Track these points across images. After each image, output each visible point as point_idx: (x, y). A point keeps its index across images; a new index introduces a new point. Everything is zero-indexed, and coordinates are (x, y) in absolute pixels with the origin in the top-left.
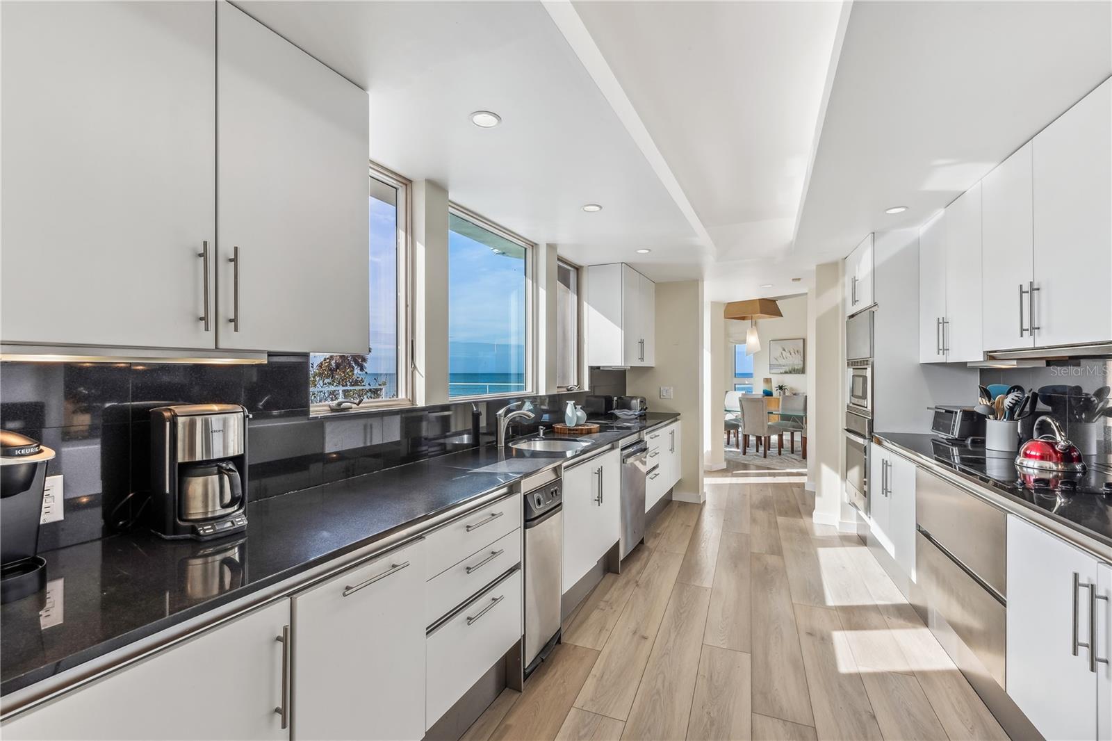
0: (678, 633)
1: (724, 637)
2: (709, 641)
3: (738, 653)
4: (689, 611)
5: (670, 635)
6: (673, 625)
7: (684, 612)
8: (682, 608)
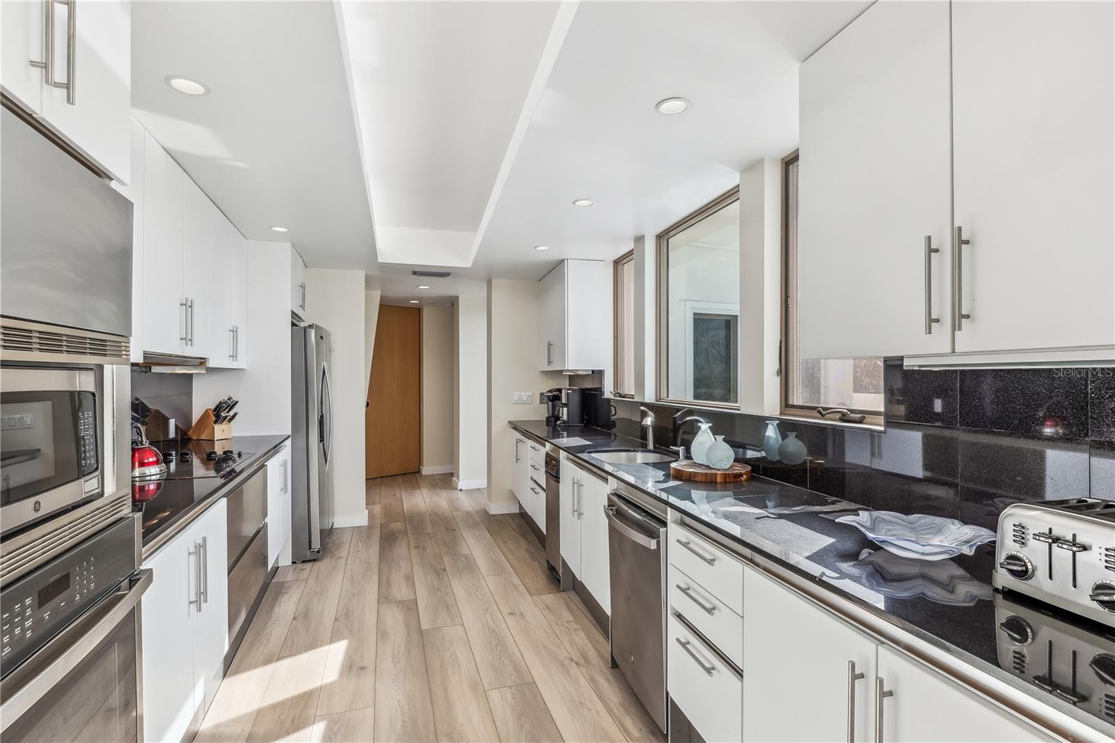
0: (489, 627)
1: (448, 636)
2: (459, 629)
3: (431, 627)
4: (492, 649)
5: (493, 621)
6: (496, 629)
7: (496, 647)
8: (501, 650)
